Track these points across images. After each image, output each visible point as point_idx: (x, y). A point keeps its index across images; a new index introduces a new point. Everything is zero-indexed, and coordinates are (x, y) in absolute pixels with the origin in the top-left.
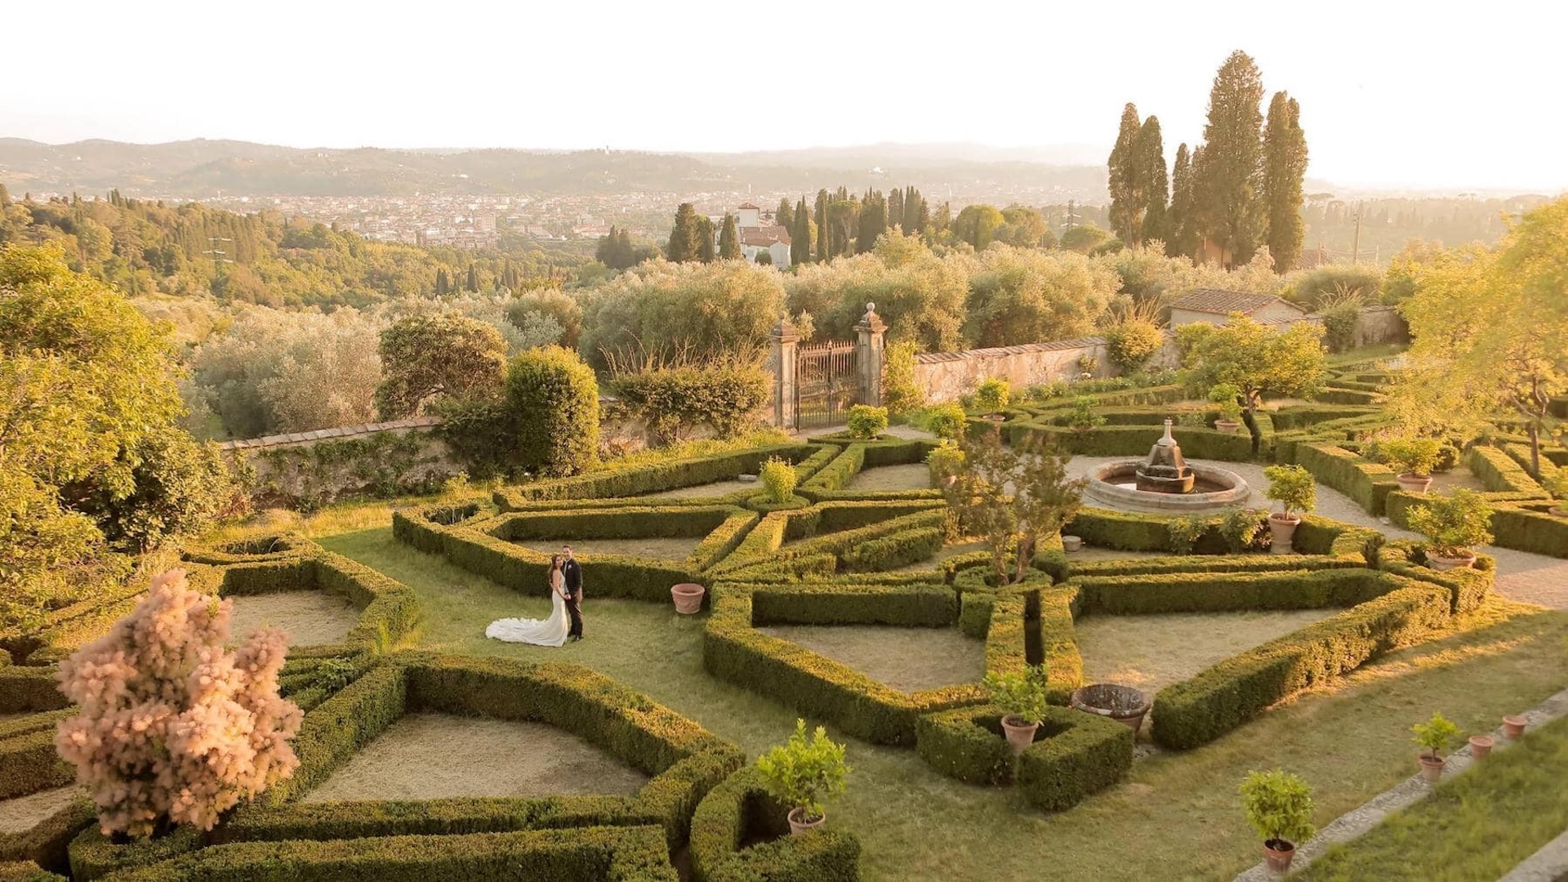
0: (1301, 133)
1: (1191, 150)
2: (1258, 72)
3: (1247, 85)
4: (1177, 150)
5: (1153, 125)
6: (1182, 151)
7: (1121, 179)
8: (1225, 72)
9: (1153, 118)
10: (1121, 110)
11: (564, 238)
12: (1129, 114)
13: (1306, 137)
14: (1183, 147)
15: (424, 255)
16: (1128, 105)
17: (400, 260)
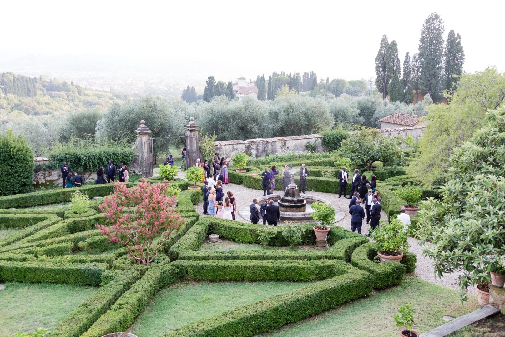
0: (462, 48)
1: (411, 55)
2: (442, 21)
3: (438, 27)
4: (405, 55)
5: (394, 45)
6: (407, 56)
7: (381, 67)
8: (428, 21)
9: (394, 41)
10: (381, 38)
11: (172, 90)
12: (384, 40)
13: (464, 49)
14: (408, 53)
15: (111, 95)
16: (384, 36)
17: (99, 97)
